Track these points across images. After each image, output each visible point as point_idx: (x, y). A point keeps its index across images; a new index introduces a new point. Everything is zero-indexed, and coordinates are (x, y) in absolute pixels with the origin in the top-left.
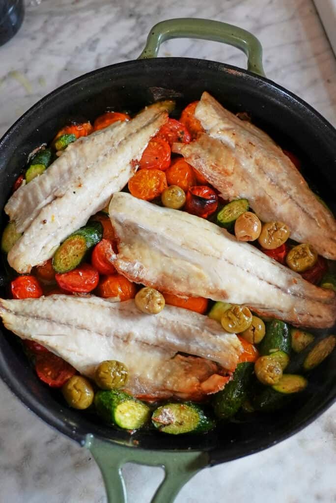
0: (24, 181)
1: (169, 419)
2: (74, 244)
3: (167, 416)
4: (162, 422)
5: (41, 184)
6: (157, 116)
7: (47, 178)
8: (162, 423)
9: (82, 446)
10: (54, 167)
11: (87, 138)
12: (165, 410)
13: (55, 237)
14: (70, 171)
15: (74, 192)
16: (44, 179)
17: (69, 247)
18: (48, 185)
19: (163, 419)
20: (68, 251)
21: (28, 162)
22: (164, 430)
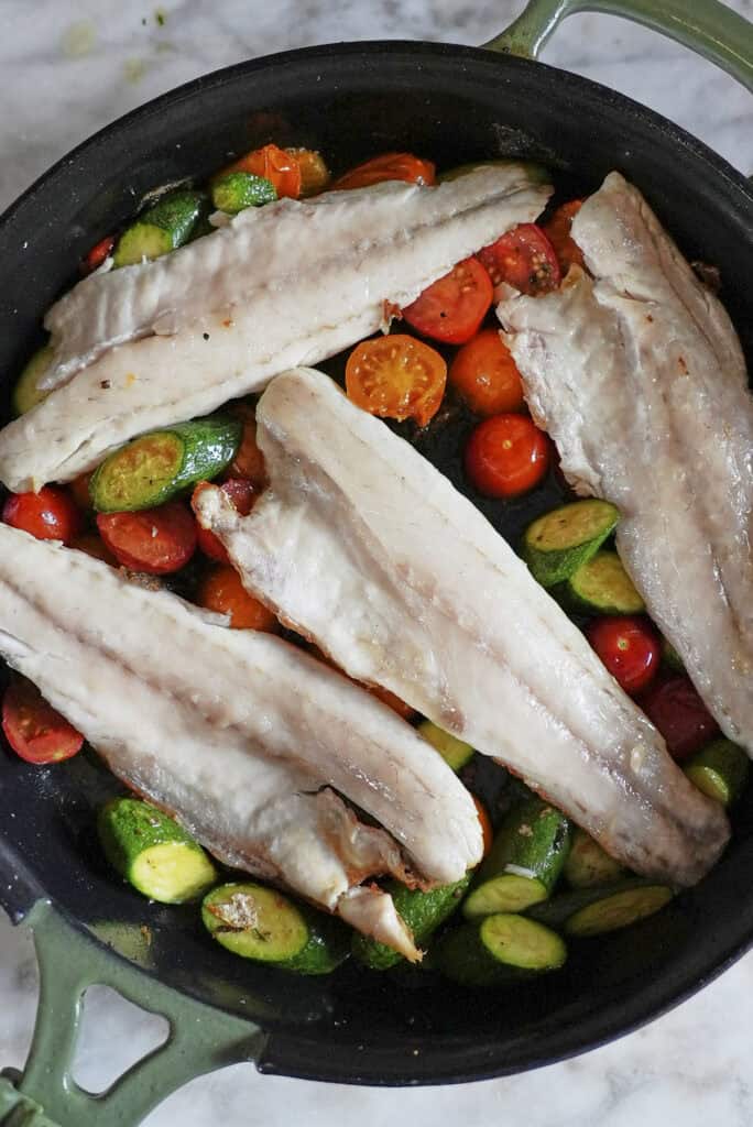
0: (110, 262)
1: (243, 917)
2: (155, 452)
3: (241, 911)
4: (226, 919)
5: (141, 283)
6: (512, 191)
7: (161, 276)
8: (225, 922)
9: (15, 923)
10: (188, 257)
11: (298, 204)
12: (240, 896)
13: (118, 424)
14: (218, 278)
15: (206, 336)
16: (153, 273)
17: (140, 455)
18: (154, 295)
19: (230, 914)
20: (137, 463)
21: (139, 209)
22: (222, 937)
